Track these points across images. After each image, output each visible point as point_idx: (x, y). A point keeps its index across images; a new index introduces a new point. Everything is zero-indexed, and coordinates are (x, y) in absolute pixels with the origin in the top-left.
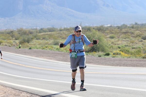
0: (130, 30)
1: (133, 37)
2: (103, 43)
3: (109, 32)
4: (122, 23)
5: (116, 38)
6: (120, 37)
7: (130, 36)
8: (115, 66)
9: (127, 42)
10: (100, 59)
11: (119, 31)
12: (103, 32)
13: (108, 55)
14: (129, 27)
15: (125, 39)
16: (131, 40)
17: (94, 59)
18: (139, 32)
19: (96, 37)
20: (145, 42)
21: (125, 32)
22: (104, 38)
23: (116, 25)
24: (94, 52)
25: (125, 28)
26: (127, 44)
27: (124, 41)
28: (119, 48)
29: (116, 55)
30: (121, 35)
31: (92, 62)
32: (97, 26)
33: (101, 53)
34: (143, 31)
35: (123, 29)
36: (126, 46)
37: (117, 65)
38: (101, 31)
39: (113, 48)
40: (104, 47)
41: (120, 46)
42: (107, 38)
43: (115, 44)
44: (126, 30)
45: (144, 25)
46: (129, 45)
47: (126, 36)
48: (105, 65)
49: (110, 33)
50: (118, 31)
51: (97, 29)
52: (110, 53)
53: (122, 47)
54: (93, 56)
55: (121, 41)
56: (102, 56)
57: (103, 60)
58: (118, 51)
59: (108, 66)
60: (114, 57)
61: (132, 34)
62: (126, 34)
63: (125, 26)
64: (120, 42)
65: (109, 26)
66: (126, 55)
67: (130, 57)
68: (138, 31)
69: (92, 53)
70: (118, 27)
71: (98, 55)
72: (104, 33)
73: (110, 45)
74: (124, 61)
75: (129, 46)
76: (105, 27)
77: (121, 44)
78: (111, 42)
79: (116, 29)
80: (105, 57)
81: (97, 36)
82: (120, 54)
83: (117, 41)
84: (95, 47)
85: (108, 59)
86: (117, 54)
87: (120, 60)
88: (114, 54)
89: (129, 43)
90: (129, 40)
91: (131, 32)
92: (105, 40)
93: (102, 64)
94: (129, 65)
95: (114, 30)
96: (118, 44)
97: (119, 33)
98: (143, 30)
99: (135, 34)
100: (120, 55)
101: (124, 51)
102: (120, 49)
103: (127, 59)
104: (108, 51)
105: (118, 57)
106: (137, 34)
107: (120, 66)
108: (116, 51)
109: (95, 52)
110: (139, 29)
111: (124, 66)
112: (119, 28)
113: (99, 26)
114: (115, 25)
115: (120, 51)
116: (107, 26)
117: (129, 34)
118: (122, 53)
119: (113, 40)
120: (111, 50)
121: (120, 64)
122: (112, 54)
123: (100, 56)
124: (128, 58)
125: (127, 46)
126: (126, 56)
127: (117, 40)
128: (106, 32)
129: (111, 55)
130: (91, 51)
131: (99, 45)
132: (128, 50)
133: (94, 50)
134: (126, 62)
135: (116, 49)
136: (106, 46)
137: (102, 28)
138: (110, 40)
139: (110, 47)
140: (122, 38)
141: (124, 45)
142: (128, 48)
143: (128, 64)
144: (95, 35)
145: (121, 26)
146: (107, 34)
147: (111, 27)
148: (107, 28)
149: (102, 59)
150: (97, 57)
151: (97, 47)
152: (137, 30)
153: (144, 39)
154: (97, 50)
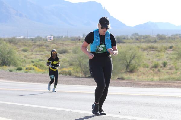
0: (45, 42)
1: (49, 50)
2: (15, 57)
3: (21, 45)
4: (36, 35)
5: (29, 52)
6: (34, 51)
7: (45, 50)
8: (28, 82)
9: (41, 55)
10: (11, 74)
11: (33, 44)
12: (15, 44)
13: (20, 69)
14: (44, 40)
15: (39, 52)
16: (46, 54)
17: (5, 74)
18: (55, 45)
19: (7, 49)
20: (61, 56)
21: (39, 45)
22: (16, 51)
23: (30, 37)
24: (4, 66)
25: (40, 40)
26: (41, 58)
27: (38, 55)
28: (33, 62)
29: (29, 69)
30: (35, 48)
31: (3, 77)
32: (8, 37)
33: (12, 68)
34: (59, 45)
35: (37, 42)
36: (40, 60)
37: (30, 81)
38: (13, 44)
39: (25, 62)
40: (15, 61)
41: (33, 60)
42: (19, 51)
43: (28, 58)
44: (41, 42)
45: (60, 37)
46: (43, 59)
47: (41, 49)
48: (17, 81)
49: (23, 46)
50: (31, 44)
51: (8, 41)
52: (23, 68)
53: (36, 61)
54: (3, 71)
55: (35, 54)
56: (13, 71)
57: (15, 75)
58: (31, 66)
59: (20, 82)
60: (27, 72)
61: (47, 48)
62: (41, 47)
63: (39, 39)
64: (33, 56)
65: (22, 38)
66: (40, 70)
67: (44, 73)
68: (53, 45)
69: (2, 67)
70: (31, 40)
71: (9, 69)
72: (16, 46)
73: (22, 59)
74: (38, 77)
75: (44, 61)
76: (17, 38)
77: (35, 58)
78: (24, 56)
79: (30, 42)
80: (17, 72)
81: (9, 48)
82: (33, 69)
83: (30, 55)
84: (5, 61)
85: (20, 74)
86: (31, 69)
87: (34, 76)
88: (27, 69)
89: (44, 57)
90: (44, 54)
91: (46, 45)
92: (17, 53)
93: (14, 80)
94: (44, 81)
95: (27, 43)
96: (31, 58)
97: (33, 45)
98: (59, 43)
99: (51, 47)
100: (33, 71)
101: (37, 66)
102: (34, 64)
103: (41, 75)
104: (20, 65)
105: (31, 72)
106: (53, 47)
107: (34, 82)
108: (29, 65)
109: (6, 67)
110: (55, 42)
111: (38, 83)
112: (33, 40)
113: (10, 37)
114: (28, 37)
115: (33, 66)
116: (19, 37)
117: (44, 47)
118: (35, 68)
119: (26, 53)
120: (23, 65)
121: (33, 80)
122: (25, 68)
123: (11, 71)
124: (42, 73)
125: (42, 60)
126: (40, 72)
127: (30, 53)
128: (18, 44)
129: (23, 69)
130: (2, 65)
131: (11, 59)
132: (43, 65)
133: (5, 64)
134: (40, 78)
135: (29, 63)
136: (18, 59)
137: (14, 40)
138: (23, 53)
139: (23, 61)
140: (36, 51)
141: (38, 59)
142: (42, 63)
143: (42, 80)
144: (5, 47)
145: (36, 38)
146: (20, 46)
147: (24, 39)
148: (20, 40)
149: (13, 74)
150: (8, 72)
151: (8, 60)
152: (53, 43)
153: (61, 53)
154: (8, 64)
